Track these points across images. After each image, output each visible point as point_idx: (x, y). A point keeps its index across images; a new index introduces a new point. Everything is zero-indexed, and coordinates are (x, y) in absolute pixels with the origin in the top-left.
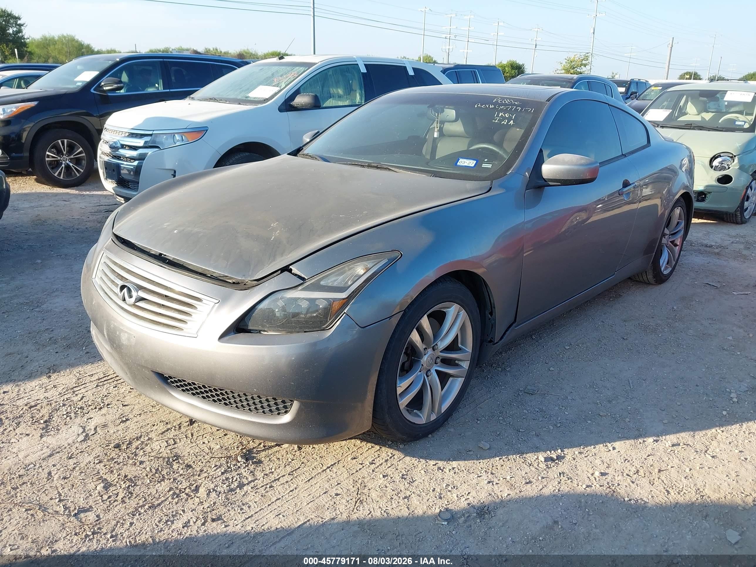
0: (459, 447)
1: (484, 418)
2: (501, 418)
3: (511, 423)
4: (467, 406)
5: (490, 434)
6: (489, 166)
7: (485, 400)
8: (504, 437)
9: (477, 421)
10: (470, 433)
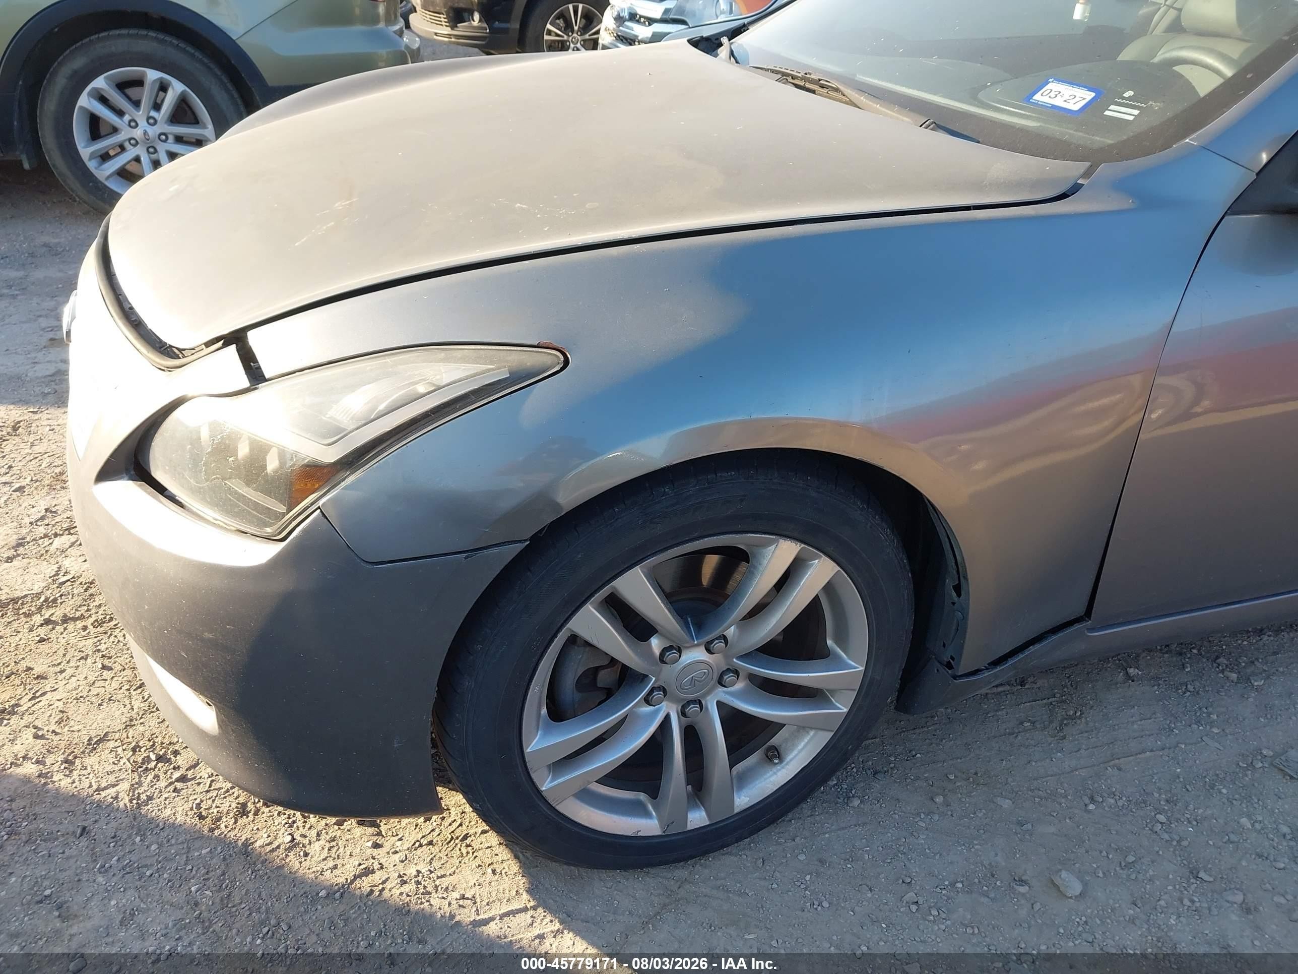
0: (999, 859)
1: (1112, 801)
2: (1162, 818)
3: (1185, 843)
4: (1082, 751)
5: (1104, 853)
6: (1129, 114)
7: (1143, 751)
8: (1140, 877)
9: (1087, 801)
10: (1052, 829)
